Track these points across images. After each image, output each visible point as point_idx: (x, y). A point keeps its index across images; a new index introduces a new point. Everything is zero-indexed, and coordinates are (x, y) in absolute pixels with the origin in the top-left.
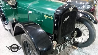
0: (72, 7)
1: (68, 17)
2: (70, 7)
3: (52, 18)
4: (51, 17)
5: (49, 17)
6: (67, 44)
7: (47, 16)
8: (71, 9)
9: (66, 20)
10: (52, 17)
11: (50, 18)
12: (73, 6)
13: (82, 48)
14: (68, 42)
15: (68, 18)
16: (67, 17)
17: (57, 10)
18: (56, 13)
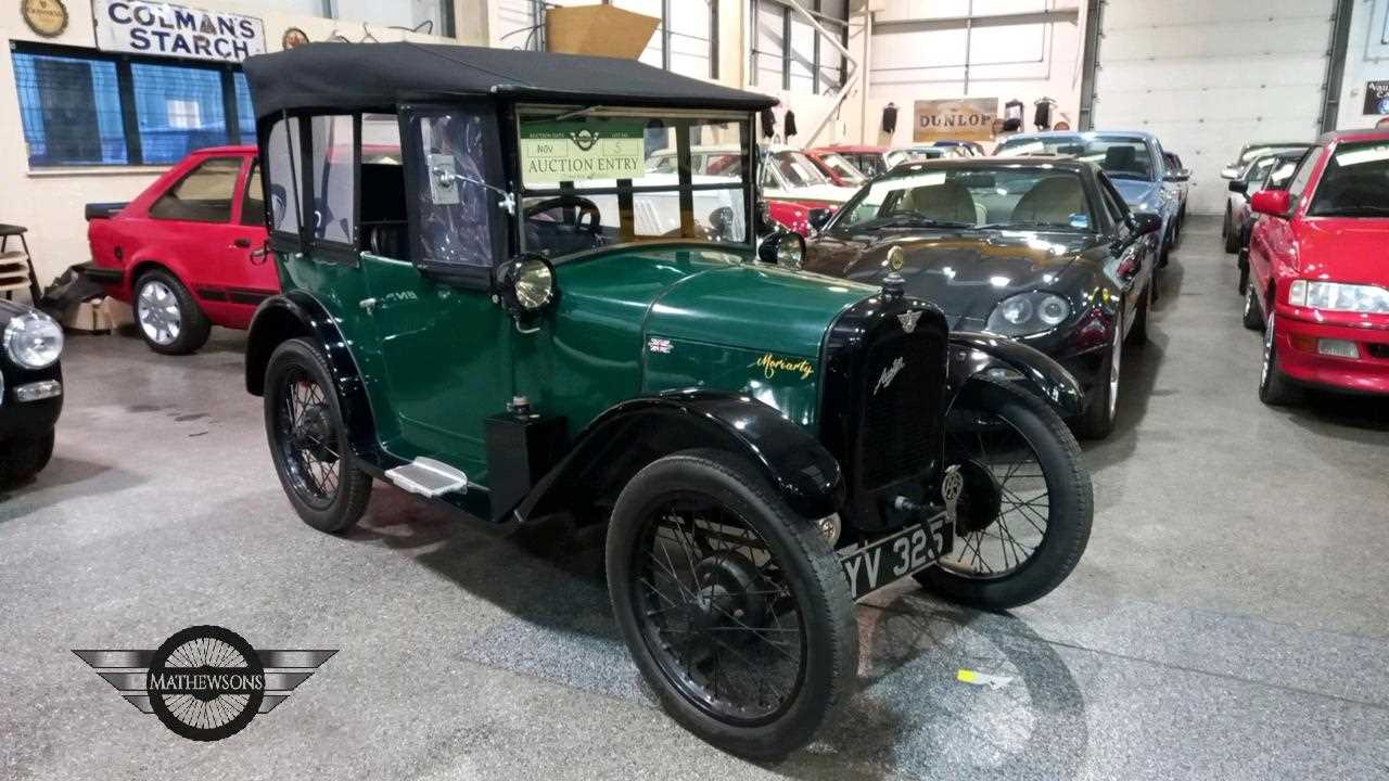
0: (915, 310)
1: (898, 364)
2: (903, 309)
3: (808, 371)
4: (801, 366)
5: (790, 367)
6: (902, 548)
7: (775, 359)
8: (909, 321)
9: (886, 378)
10: (811, 364)
11: (798, 373)
12: (919, 302)
13: (1011, 611)
14: (909, 536)
15: (894, 371)
16: (890, 366)
17: (836, 329)
18: (830, 342)
